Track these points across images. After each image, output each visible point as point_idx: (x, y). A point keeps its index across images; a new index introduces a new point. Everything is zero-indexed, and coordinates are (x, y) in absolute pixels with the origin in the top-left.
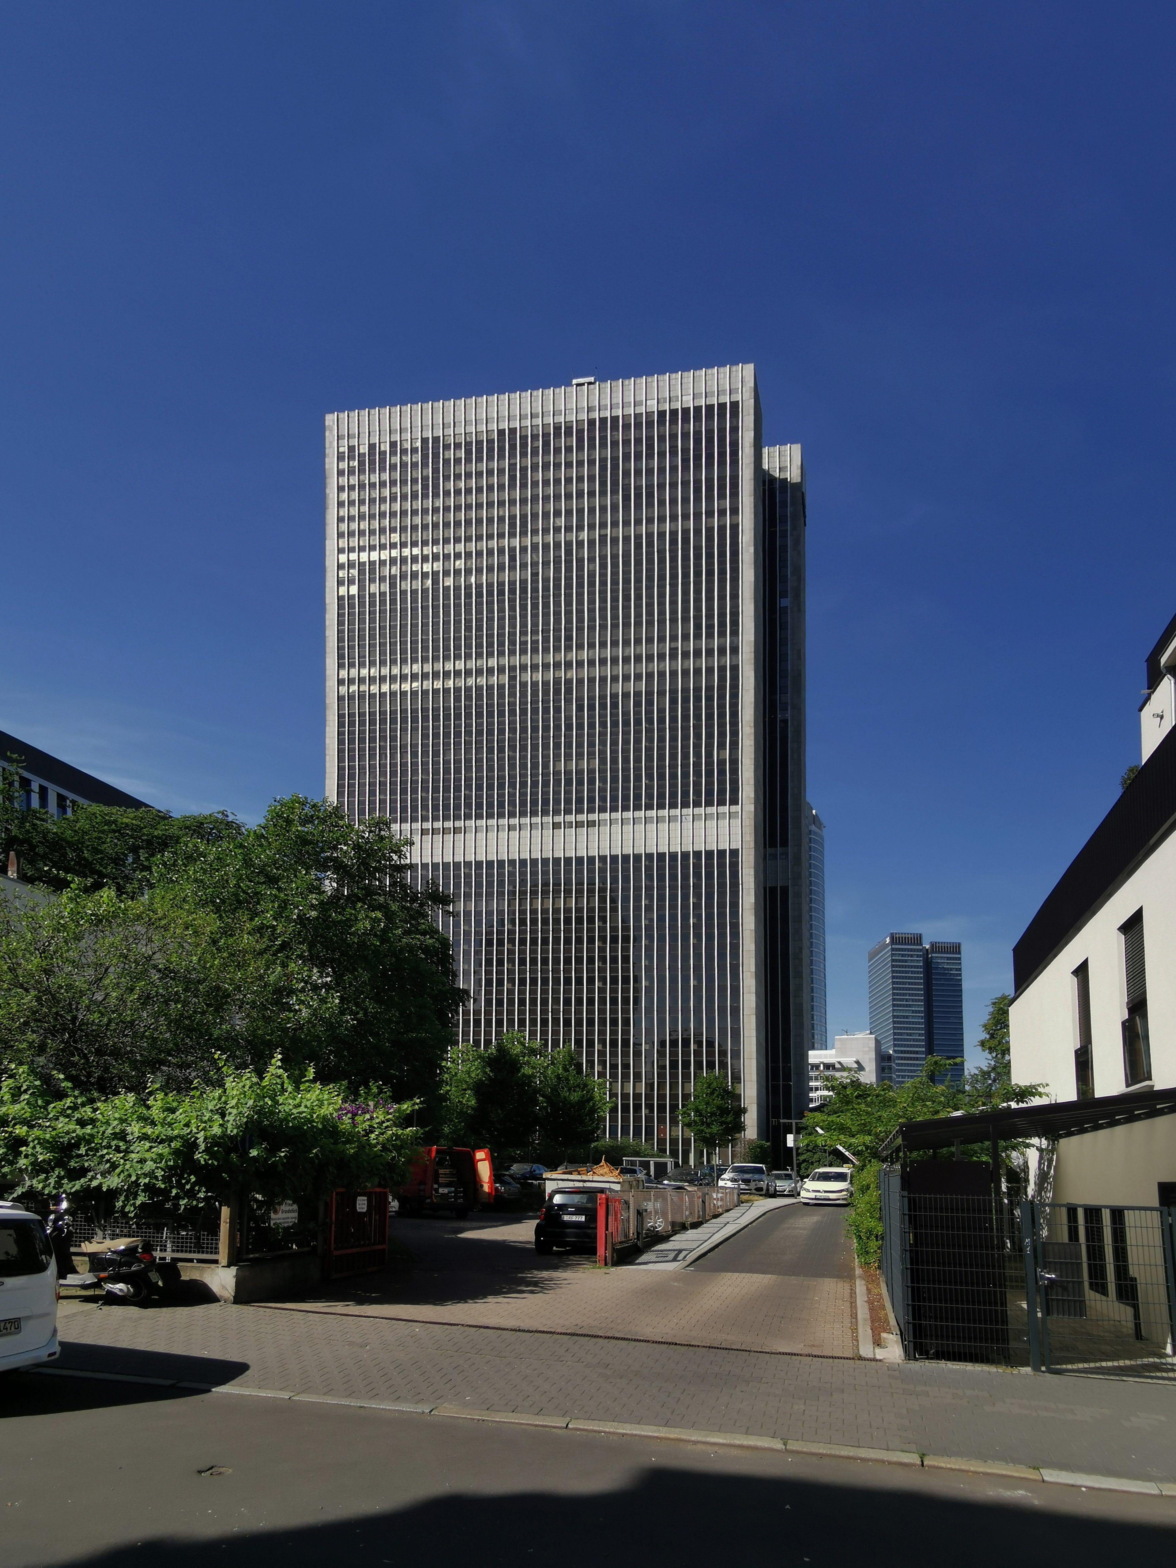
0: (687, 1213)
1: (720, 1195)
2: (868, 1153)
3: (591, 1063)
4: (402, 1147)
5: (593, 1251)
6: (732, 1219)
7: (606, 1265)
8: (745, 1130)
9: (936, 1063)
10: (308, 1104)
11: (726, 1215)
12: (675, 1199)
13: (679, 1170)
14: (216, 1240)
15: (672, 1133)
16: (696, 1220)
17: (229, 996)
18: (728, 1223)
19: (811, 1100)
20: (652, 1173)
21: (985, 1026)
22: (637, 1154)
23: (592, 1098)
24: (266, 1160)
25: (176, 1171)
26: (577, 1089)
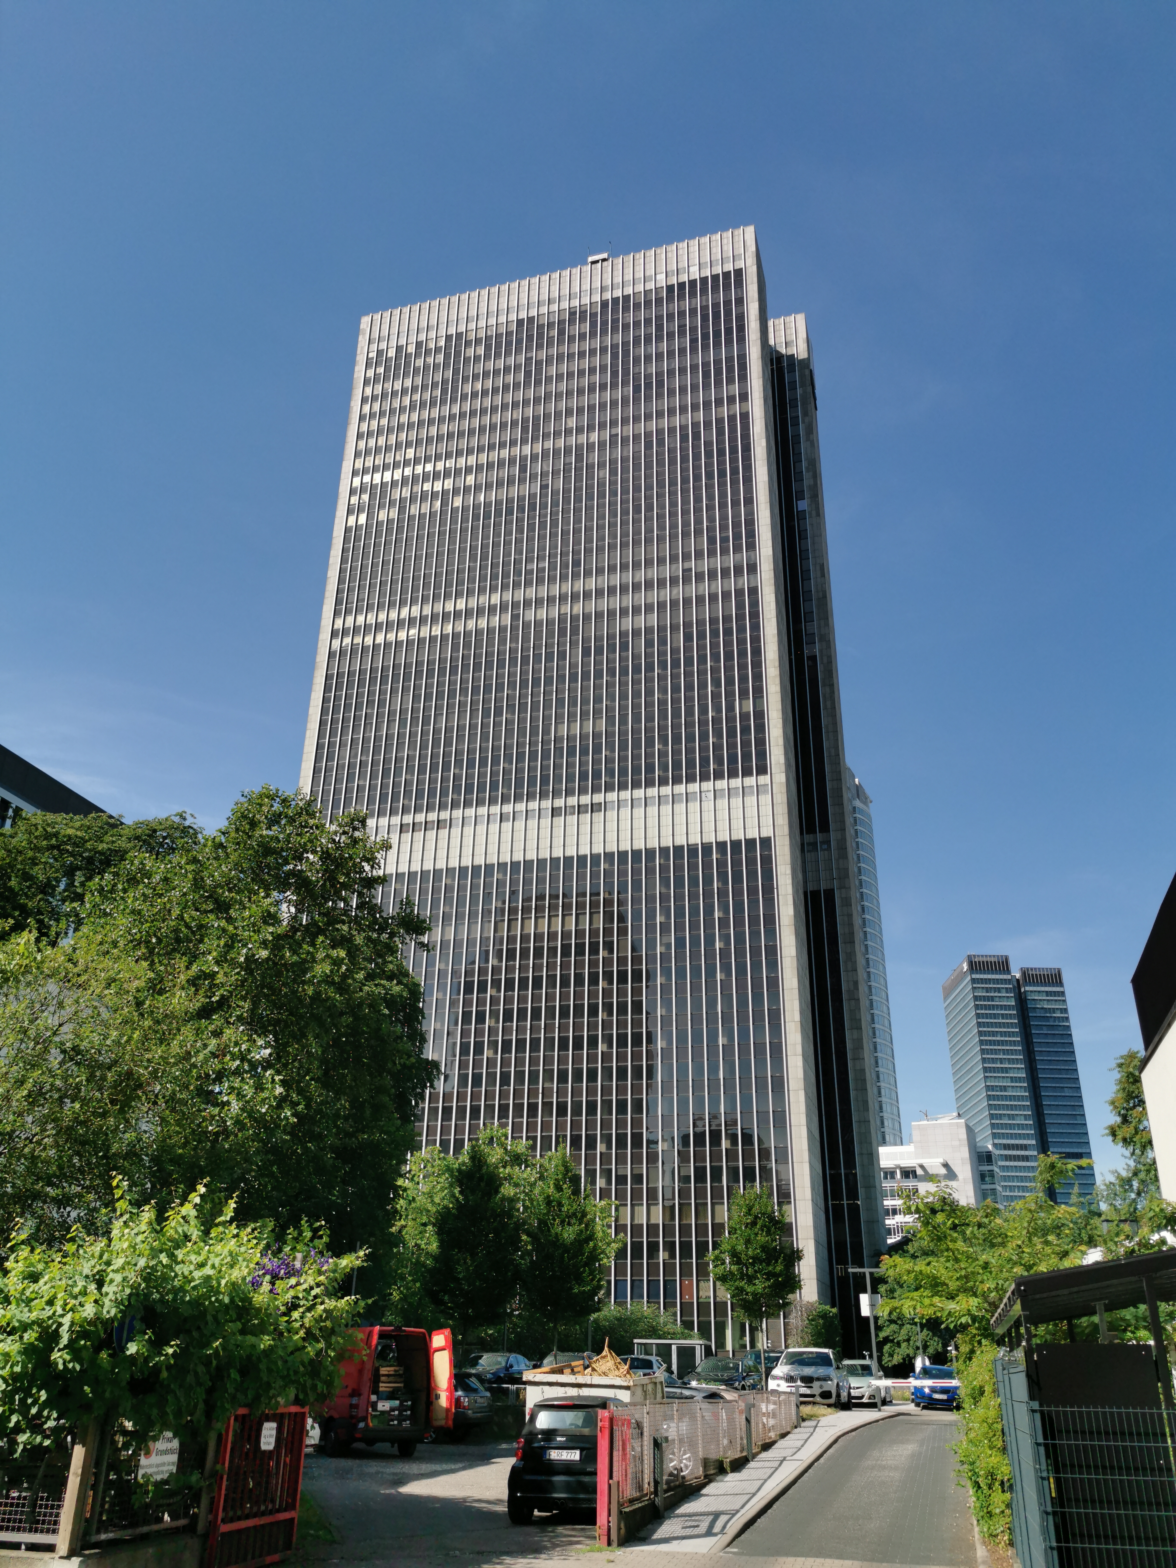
0: (726, 1442)
1: (771, 1407)
2: (977, 1329)
3: (591, 1173)
4: (333, 1332)
5: (590, 1518)
6: (789, 1452)
7: (609, 1544)
8: (800, 1288)
9: (1052, 1166)
10: (217, 1261)
11: (781, 1443)
12: (708, 1415)
13: (712, 1361)
14: (59, 1507)
15: (701, 1293)
16: (738, 1455)
17: (140, 1086)
18: (784, 1459)
19: (889, 1232)
20: (674, 1367)
21: (1112, 1103)
22: (653, 1332)
23: (591, 1237)
24: (147, 1360)
25: (22, 1383)
26: (573, 1221)
